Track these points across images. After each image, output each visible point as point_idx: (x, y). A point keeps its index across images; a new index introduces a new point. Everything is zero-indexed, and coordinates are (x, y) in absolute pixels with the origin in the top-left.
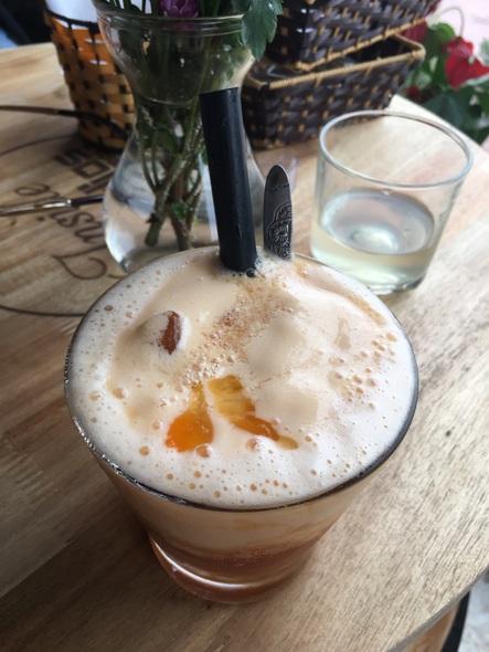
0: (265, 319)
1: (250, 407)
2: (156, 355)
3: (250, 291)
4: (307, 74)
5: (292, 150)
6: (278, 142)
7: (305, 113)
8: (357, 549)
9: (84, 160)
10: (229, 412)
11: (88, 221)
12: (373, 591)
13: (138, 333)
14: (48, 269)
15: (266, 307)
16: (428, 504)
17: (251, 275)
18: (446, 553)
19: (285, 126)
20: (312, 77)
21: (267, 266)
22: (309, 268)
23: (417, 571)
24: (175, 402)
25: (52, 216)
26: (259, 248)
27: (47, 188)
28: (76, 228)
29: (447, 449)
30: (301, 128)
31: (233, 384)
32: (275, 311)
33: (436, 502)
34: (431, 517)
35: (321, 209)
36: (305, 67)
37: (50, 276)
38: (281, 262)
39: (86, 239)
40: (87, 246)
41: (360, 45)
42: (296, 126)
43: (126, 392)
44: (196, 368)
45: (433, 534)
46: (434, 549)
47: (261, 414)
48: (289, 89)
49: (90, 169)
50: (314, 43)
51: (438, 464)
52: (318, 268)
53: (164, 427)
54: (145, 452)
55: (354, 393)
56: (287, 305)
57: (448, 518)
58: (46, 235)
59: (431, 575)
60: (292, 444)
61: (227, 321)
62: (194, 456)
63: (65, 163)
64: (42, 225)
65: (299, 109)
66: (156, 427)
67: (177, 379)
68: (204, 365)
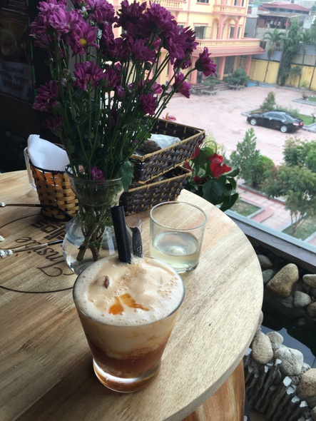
0: (136, 277)
1: (134, 301)
2: (102, 289)
3: (130, 268)
4: (144, 185)
5: (139, 215)
6: (133, 212)
7: (144, 200)
8: (177, 369)
9: (45, 225)
10: (127, 304)
11: (51, 252)
12: (183, 383)
13: (95, 283)
14: (36, 274)
15: (136, 273)
16: (203, 351)
17: (130, 263)
18: (210, 367)
19: (136, 205)
20: (145, 186)
21: (135, 260)
22: (149, 260)
23: (200, 375)
24: (110, 302)
25: (34, 251)
26: (132, 255)
27: (30, 239)
28: (46, 255)
29: (210, 331)
30: (143, 206)
31: (128, 296)
32: (139, 274)
33: (206, 350)
34: (204, 355)
35: (153, 240)
36: (142, 183)
37: (38, 276)
38: (140, 259)
39: (51, 260)
40: (52, 262)
41: (164, 172)
42: (141, 205)
43: (94, 300)
44: (116, 292)
45: (205, 362)
46: (206, 366)
47: (137, 303)
48: (136, 192)
49: (49, 229)
50: (145, 174)
51: (206, 337)
52: (152, 260)
53: (108, 309)
54: (103, 315)
55: (165, 295)
56: (142, 272)
57: (211, 355)
58: (33, 259)
59: (205, 376)
60: (147, 310)
61: (123, 278)
62: (118, 315)
63: (37, 227)
64: (30, 255)
65: (141, 199)
66: (105, 309)
67: (110, 296)
68: (118, 291)
